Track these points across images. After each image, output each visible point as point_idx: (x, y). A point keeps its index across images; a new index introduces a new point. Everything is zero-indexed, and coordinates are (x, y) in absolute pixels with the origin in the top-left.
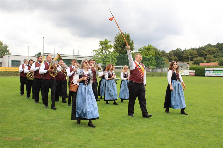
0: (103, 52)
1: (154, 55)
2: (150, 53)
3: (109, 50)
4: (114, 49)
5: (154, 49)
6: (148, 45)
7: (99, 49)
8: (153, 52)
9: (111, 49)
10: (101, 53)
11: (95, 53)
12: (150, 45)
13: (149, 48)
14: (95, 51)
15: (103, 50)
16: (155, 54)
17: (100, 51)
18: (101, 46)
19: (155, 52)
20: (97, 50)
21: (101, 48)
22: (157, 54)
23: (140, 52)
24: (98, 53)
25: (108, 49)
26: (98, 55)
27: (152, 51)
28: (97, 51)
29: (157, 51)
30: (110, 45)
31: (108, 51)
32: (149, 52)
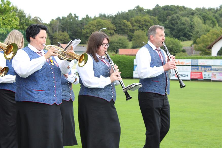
1: (17, 25)
2: (6, 21)
5: (15, 10)
8: (15, 18)
12: (7, 1)
13: (5, 9)
16: (18, 23)
19: (18, 18)
22: (23, 24)
27: (11, 15)
29: (24, 16)
32: (3, 19)
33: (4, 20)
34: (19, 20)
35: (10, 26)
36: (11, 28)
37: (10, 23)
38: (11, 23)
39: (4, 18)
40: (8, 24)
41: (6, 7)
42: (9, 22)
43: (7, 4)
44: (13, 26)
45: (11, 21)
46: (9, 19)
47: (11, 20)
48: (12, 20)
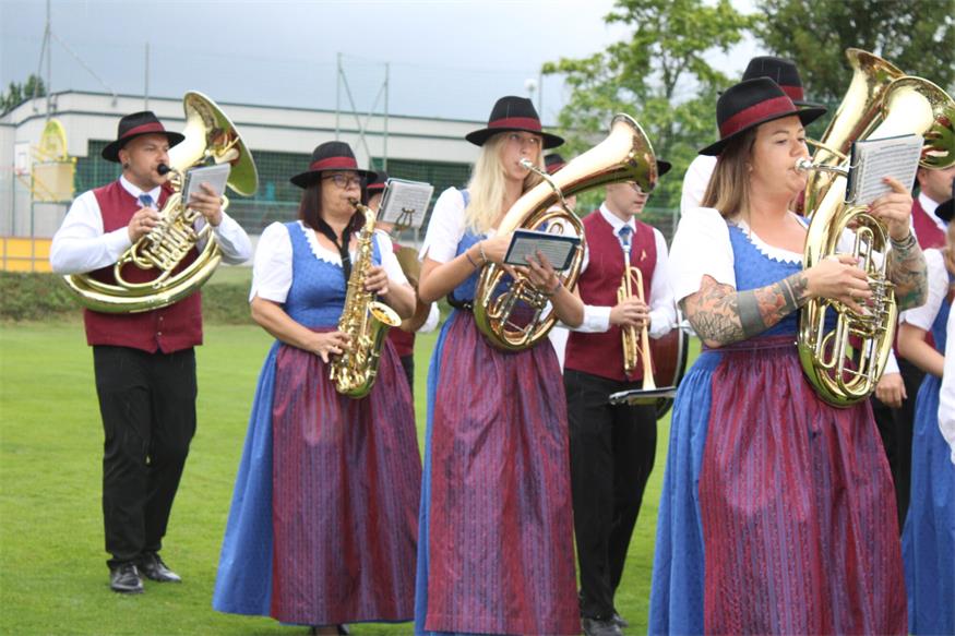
0: (646, 80)
3: (714, 57)
4: (769, 42)
7: (611, 50)
9: (726, 49)
10: (627, 96)
11: (571, 87)
14: (570, 68)
15: (643, 65)
17: (613, 67)
18: (628, 20)
20: (585, 62)
21: (622, 45)
24: (599, 90)
25: (701, 49)
26: (595, 112)
28: (591, 76)
30: (720, 10)
31: (701, 69)
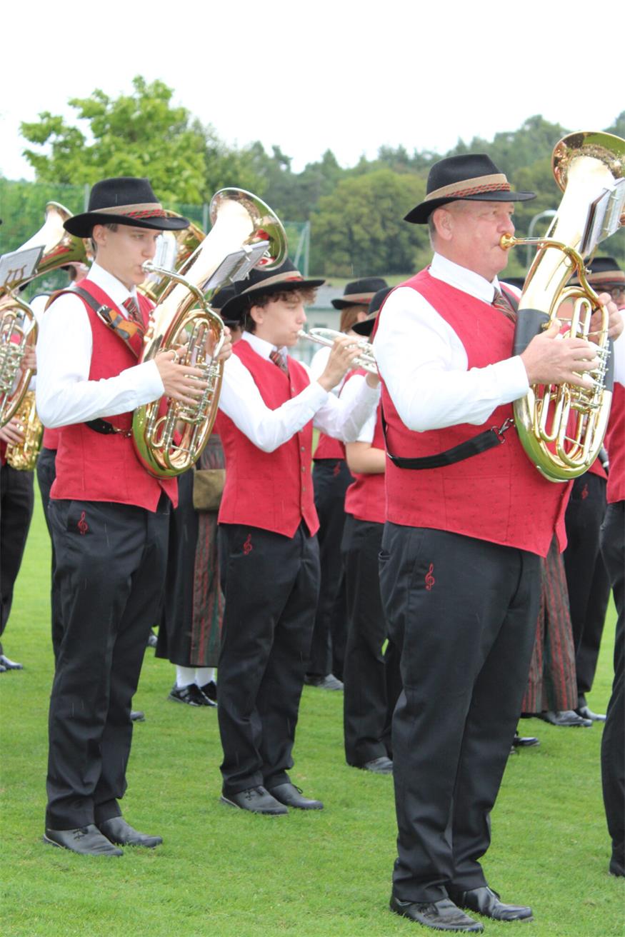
6: (139, 82)
8: (189, 160)
12: (157, 85)
13: (150, 116)
23: (45, 150)
27: (173, 146)
33: (149, 168)
34: (204, 167)
35: (173, 192)
36: (178, 202)
37: (173, 180)
38: (177, 182)
39: (147, 158)
40: (164, 183)
41: (156, 111)
42: (169, 177)
43: (158, 96)
44: (185, 195)
45: (176, 171)
46: (169, 164)
47: (178, 167)
48: (181, 169)
